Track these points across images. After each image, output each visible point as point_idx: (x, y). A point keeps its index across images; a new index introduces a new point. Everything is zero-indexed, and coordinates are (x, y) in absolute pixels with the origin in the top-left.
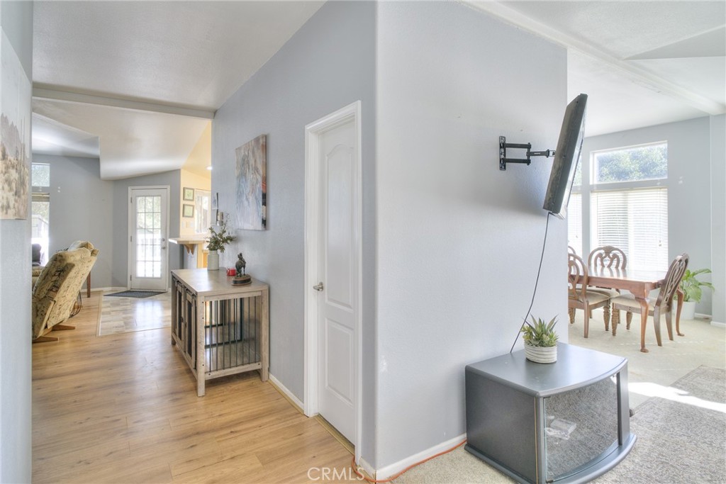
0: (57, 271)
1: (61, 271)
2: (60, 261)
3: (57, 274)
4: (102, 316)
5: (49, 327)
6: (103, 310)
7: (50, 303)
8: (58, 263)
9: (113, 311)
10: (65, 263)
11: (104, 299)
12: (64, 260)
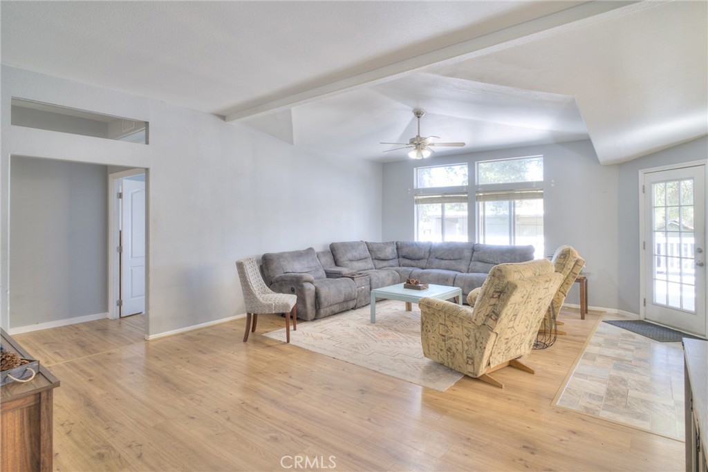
0: (495, 292)
1: (501, 292)
2: (499, 278)
3: (496, 295)
4: (581, 360)
5: (492, 366)
6: (590, 349)
7: (489, 335)
8: (497, 281)
9: (600, 356)
10: (506, 281)
11: (602, 327)
12: (504, 277)
